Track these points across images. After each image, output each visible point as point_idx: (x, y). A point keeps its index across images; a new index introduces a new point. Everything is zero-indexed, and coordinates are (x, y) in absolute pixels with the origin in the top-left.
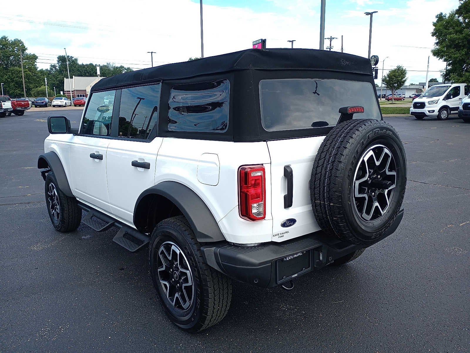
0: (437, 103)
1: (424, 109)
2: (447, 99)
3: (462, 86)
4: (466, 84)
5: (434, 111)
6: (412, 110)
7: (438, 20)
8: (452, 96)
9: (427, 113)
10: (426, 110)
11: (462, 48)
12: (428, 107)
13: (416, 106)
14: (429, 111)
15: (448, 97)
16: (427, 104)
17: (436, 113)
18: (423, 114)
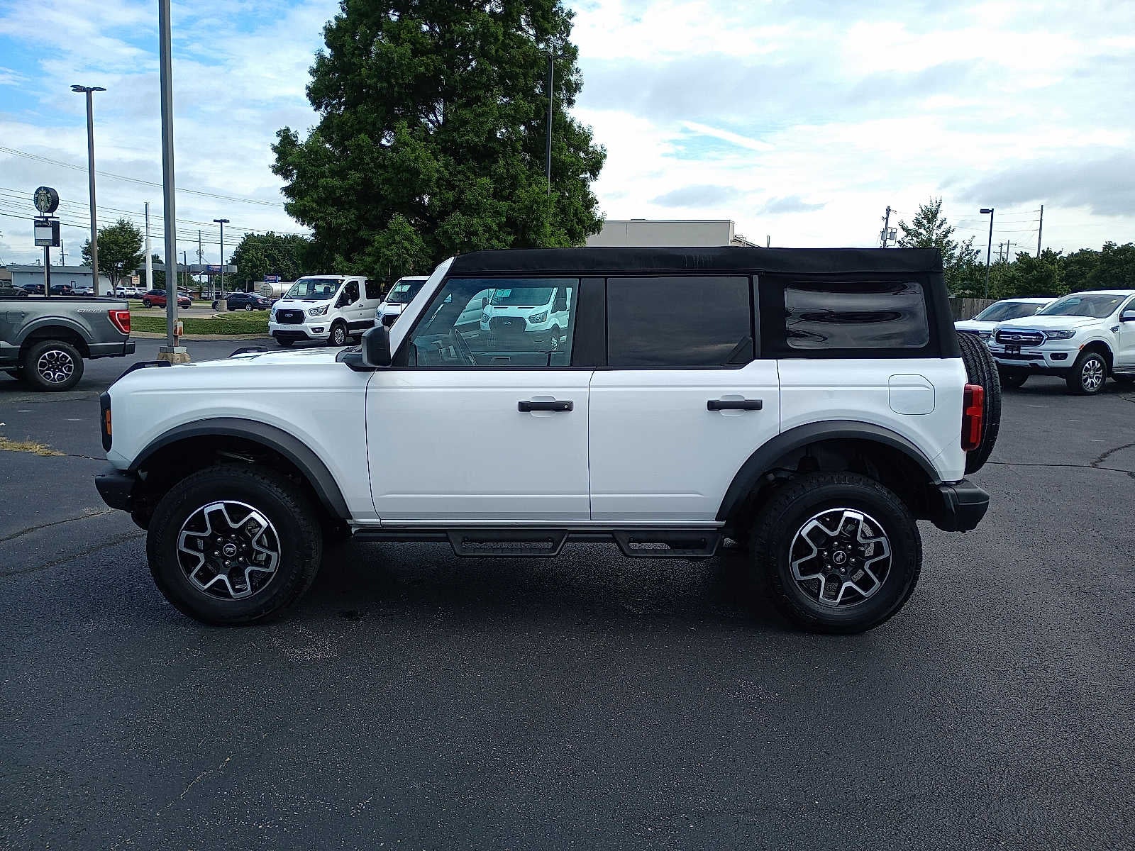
0: (326, 312)
1: (303, 324)
2: (342, 306)
3: (361, 280)
4: (366, 278)
5: (322, 329)
6: (274, 325)
7: (281, 141)
8: (350, 301)
9: (311, 333)
10: (307, 326)
11: (347, 207)
12: (311, 321)
13: (282, 316)
14: (313, 329)
15: (342, 302)
16: (307, 314)
17: (326, 333)
18: (301, 335)
